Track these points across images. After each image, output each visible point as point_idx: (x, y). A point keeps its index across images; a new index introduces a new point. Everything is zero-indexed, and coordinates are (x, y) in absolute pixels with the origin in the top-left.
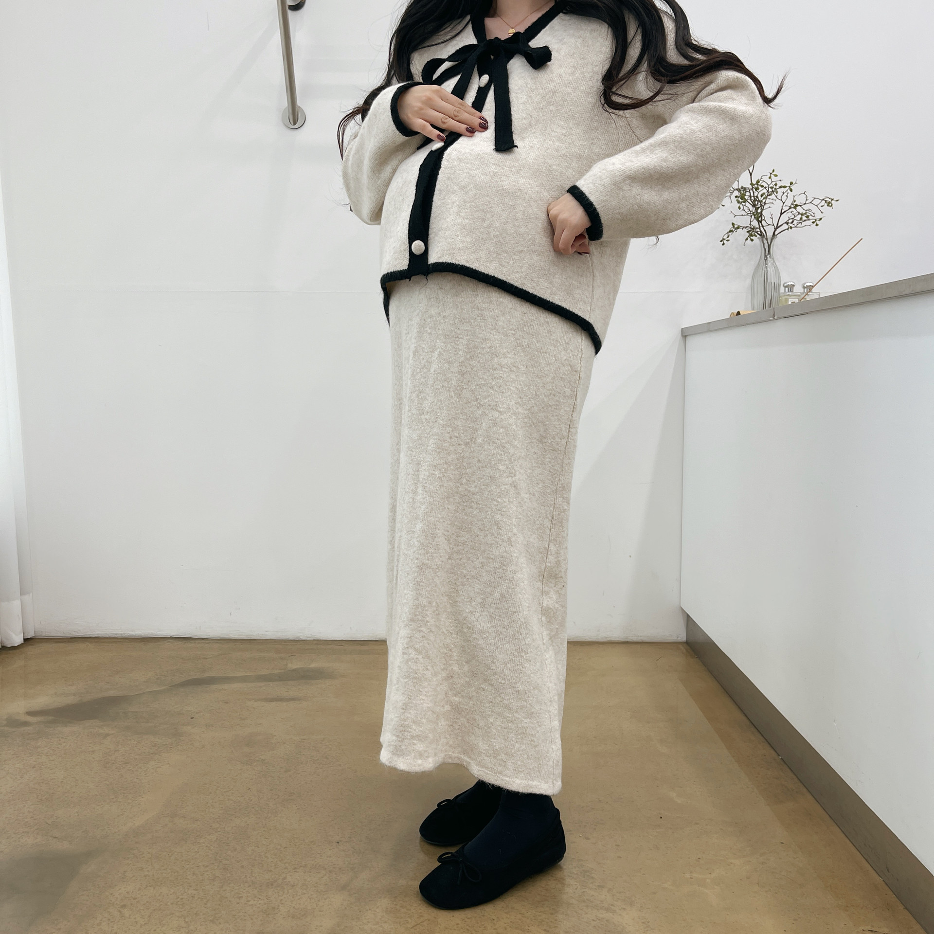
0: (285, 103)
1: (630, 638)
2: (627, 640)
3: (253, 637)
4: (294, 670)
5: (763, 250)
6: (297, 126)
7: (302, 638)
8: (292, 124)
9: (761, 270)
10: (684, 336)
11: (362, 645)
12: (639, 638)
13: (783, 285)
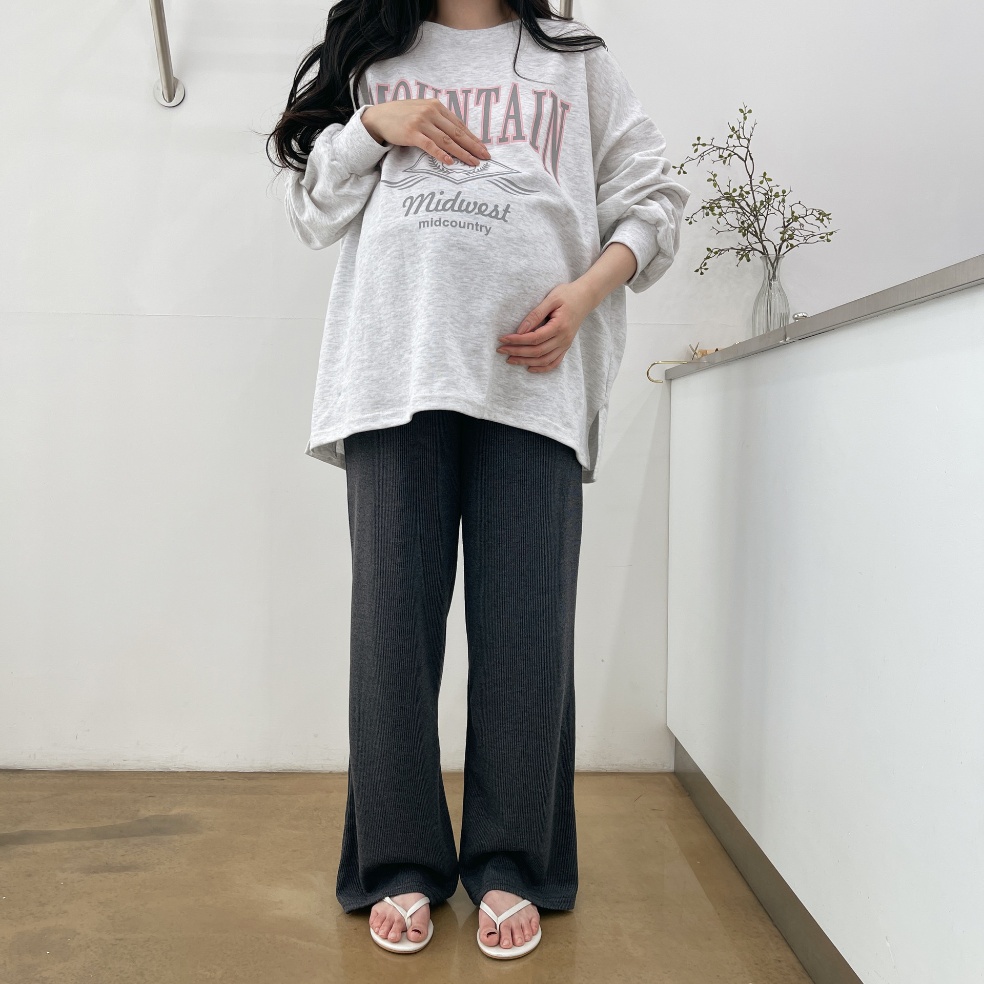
0: (156, 75)
1: (602, 767)
2: (598, 770)
3: (108, 768)
4: (146, 820)
5: (767, 271)
6: (173, 103)
7: (173, 770)
8: (168, 101)
9: (763, 297)
10: (669, 380)
11: (250, 779)
12: (615, 767)
13: (793, 317)
